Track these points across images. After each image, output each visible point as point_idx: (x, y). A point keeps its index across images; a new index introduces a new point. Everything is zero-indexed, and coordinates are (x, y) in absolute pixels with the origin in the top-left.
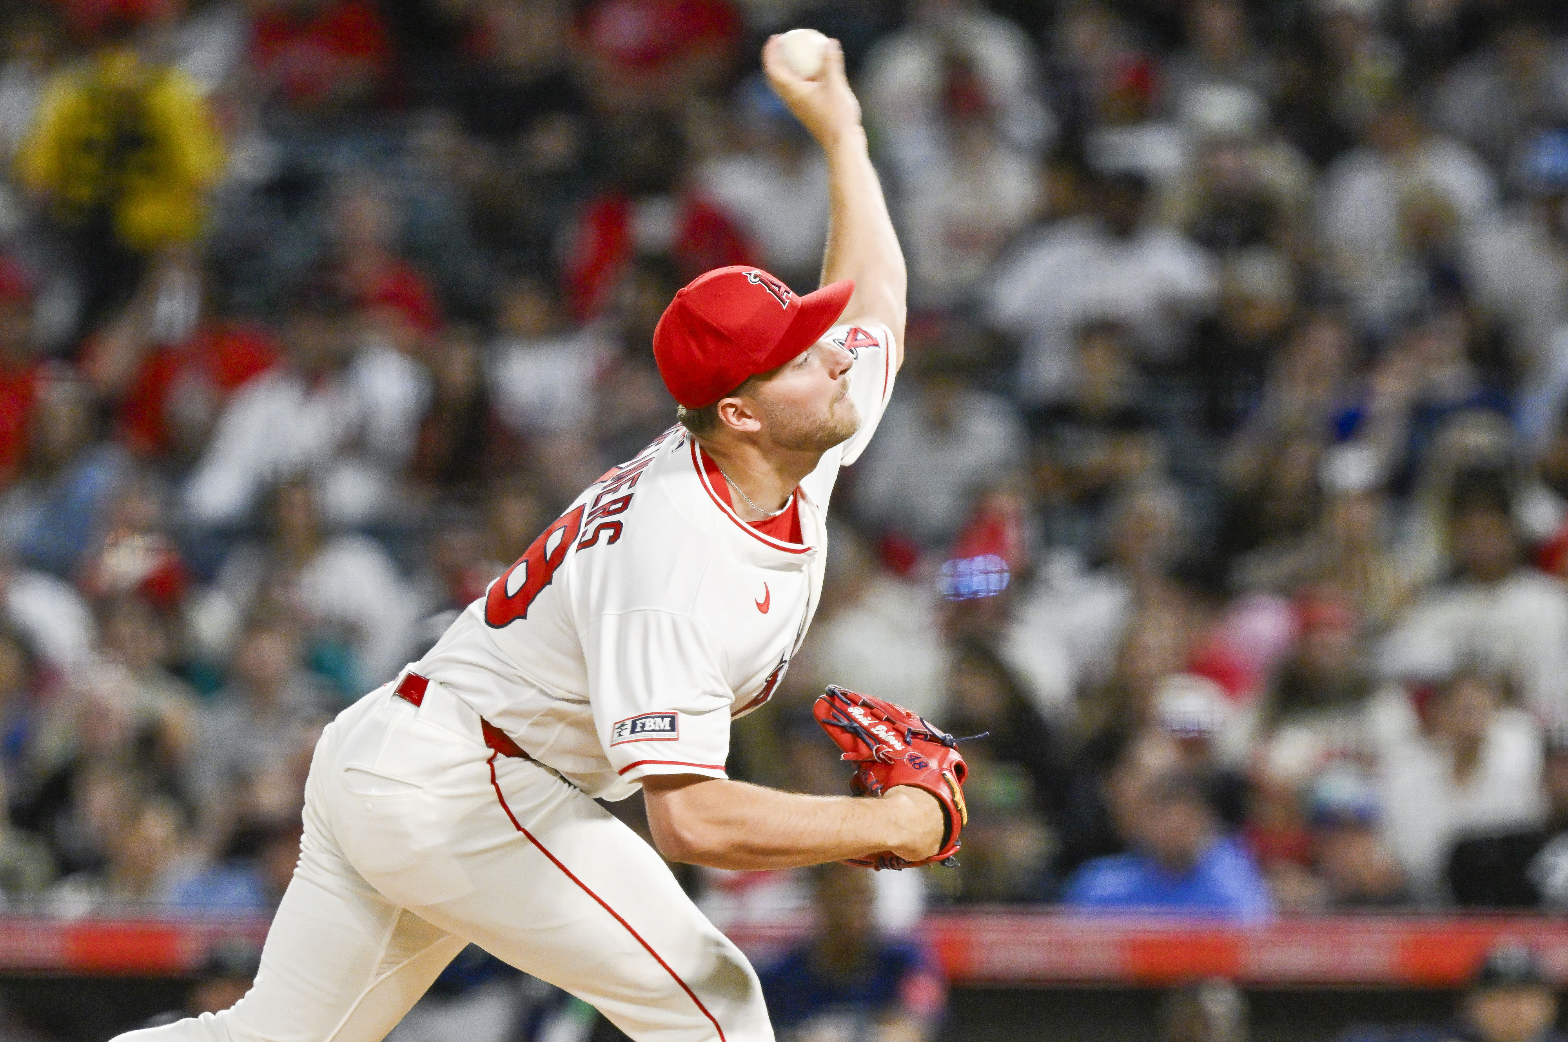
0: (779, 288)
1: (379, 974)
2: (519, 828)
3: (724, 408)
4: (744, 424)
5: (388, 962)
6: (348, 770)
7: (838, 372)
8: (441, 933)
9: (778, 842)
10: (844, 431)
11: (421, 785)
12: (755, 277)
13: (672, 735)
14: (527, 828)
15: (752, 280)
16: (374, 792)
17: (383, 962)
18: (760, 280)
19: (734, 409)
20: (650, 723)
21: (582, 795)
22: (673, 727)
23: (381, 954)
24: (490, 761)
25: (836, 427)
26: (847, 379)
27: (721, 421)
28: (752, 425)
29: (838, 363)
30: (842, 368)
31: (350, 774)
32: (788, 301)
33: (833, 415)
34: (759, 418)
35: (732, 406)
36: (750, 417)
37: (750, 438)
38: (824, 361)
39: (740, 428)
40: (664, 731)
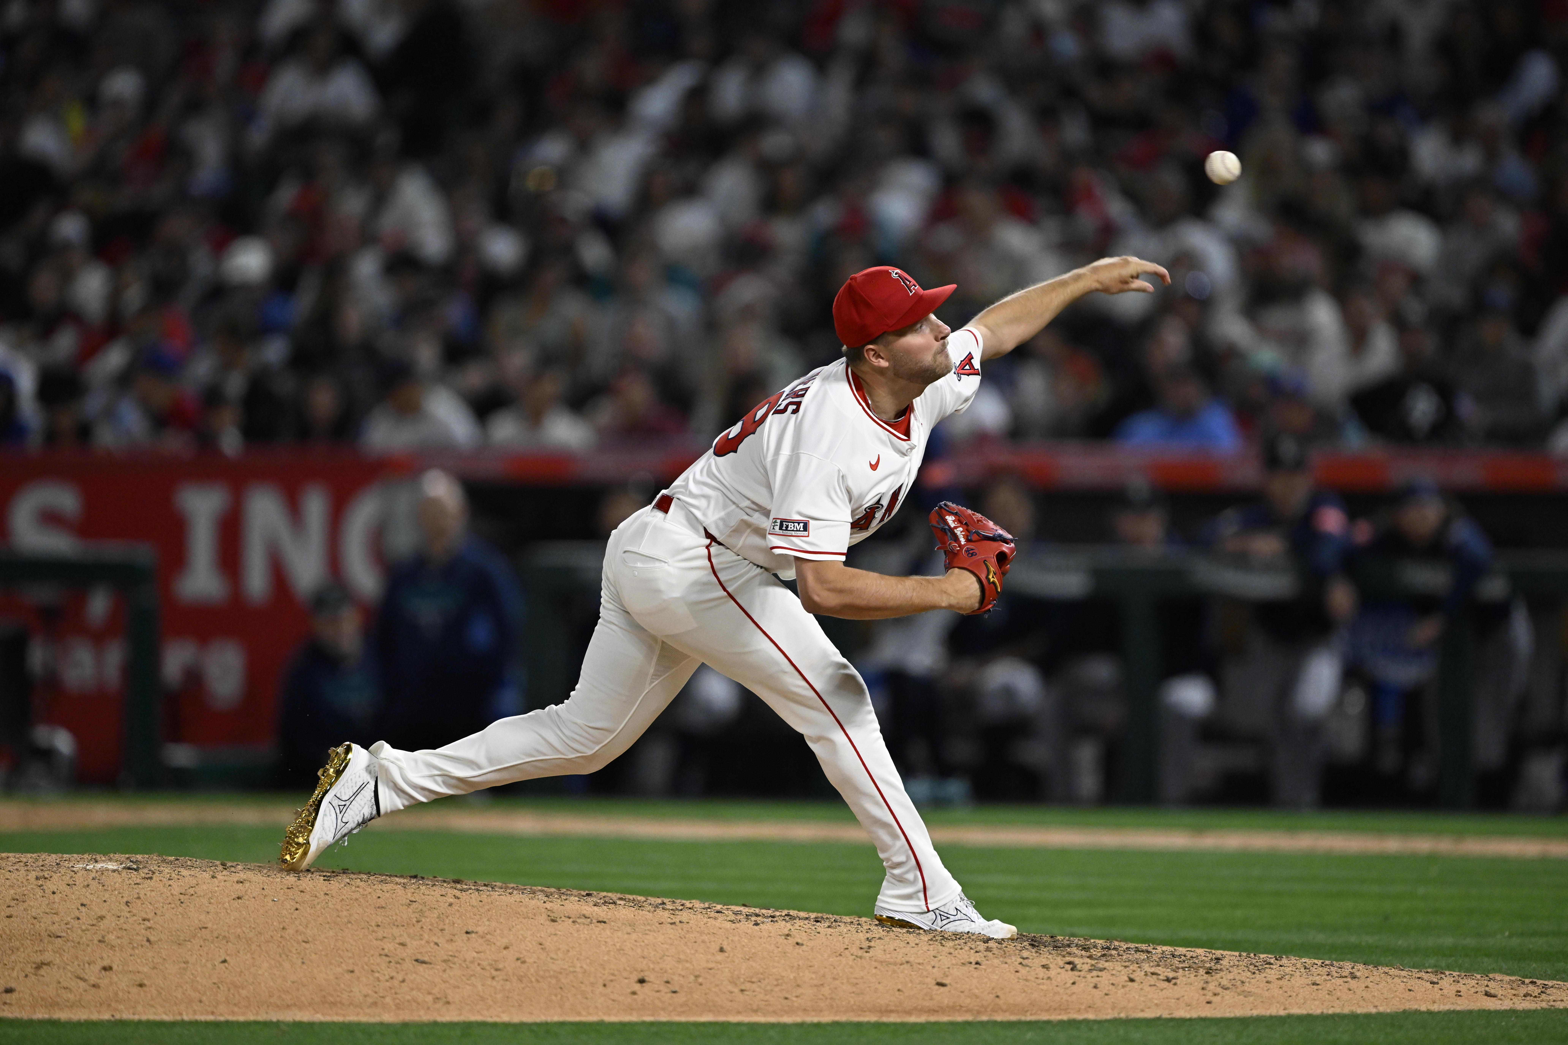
0: (910, 282)
1: (650, 684)
2: (725, 589)
3: (867, 350)
4: (879, 362)
5: (656, 675)
6: (625, 552)
7: (940, 338)
8: (685, 656)
9: (873, 603)
10: (940, 372)
11: (667, 561)
12: (896, 274)
13: (806, 533)
14: (729, 590)
15: (894, 275)
16: (639, 565)
17: (653, 675)
18: (899, 276)
19: (873, 353)
20: (791, 526)
21: (766, 573)
22: (806, 528)
23: (652, 671)
24: (707, 547)
25: (936, 369)
26: (946, 341)
27: (866, 358)
28: (884, 363)
29: (941, 332)
30: (942, 335)
31: (626, 554)
32: (914, 291)
33: (935, 362)
34: (888, 360)
35: (873, 350)
36: (882, 358)
37: (881, 371)
38: (932, 330)
39: (876, 364)
40: (799, 531)
